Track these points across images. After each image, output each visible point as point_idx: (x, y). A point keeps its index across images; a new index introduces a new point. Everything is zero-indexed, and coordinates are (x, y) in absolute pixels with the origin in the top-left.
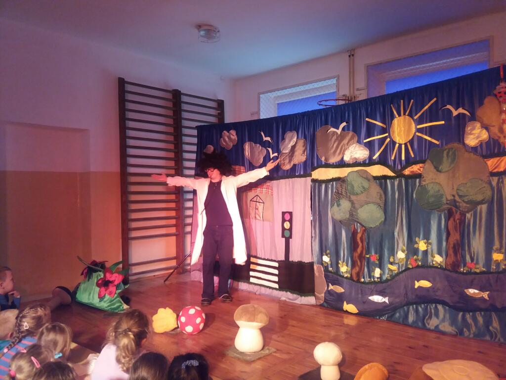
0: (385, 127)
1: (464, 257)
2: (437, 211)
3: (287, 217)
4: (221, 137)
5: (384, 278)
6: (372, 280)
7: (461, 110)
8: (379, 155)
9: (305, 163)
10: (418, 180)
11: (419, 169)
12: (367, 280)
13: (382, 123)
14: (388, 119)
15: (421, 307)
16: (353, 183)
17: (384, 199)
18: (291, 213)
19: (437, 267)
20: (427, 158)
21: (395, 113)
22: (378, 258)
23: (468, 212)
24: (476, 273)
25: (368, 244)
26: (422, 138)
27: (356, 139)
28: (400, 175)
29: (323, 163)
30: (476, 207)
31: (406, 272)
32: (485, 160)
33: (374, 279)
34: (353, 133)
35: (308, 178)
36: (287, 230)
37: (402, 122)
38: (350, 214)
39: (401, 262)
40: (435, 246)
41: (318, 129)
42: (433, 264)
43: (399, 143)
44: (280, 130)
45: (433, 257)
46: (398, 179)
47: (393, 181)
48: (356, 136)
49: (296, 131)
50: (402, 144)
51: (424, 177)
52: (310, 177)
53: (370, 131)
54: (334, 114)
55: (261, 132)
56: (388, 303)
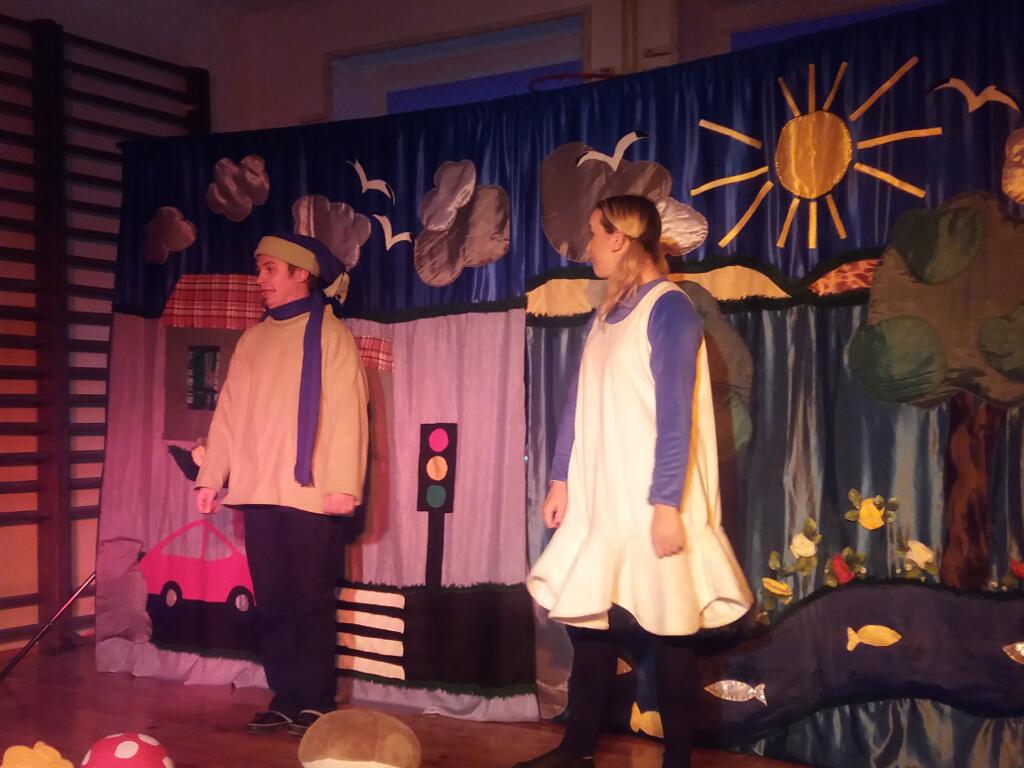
0: (757, 145)
1: (999, 547)
2: (917, 405)
3: (439, 441)
4: (211, 179)
7: (991, 94)
8: (739, 236)
9: (506, 263)
10: (857, 311)
11: (859, 276)
13: (750, 136)
14: (767, 124)
15: (866, 710)
17: (750, 372)
18: (451, 429)
19: (916, 582)
20: (889, 240)
21: (790, 101)
23: (1012, 404)
26: (873, 179)
27: (668, 184)
28: (801, 294)
29: (564, 264)
31: (819, 601)
34: (658, 165)
35: (514, 311)
36: (437, 483)
37: (811, 132)
39: (803, 569)
40: (907, 516)
41: (548, 152)
42: (904, 570)
43: (799, 197)
44: (421, 157)
45: (906, 549)
46: (795, 308)
47: (779, 312)
48: (669, 177)
49: (474, 161)
50: (809, 201)
51: (875, 301)
52: (523, 309)
53: (712, 163)
54: (597, 108)
55: (354, 163)
56: (765, 702)
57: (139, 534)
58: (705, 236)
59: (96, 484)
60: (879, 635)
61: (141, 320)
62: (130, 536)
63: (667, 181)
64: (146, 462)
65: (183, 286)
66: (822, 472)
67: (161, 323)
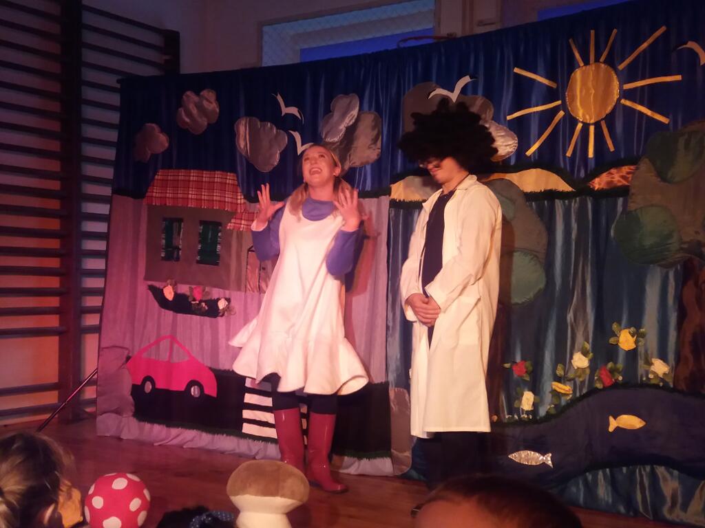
0: (554, 86)
2: (660, 266)
4: (179, 105)
5: (542, 412)
6: (516, 417)
8: (540, 148)
9: (378, 165)
10: (620, 201)
11: (623, 177)
12: (505, 417)
13: (549, 79)
14: (561, 71)
15: (621, 471)
17: (545, 241)
19: (656, 386)
20: (644, 152)
21: (577, 55)
22: (530, 368)
25: (508, 340)
26: (634, 110)
27: (491, 113)
28: (582, 189)
31: (590, 399)
33: (519, 415)
34: (484, 99)
35: (383, 198)
37: (591, 77)
39: (580, 377)
40: (652, 341)
41: (409, 88)
42: (649, 379)
43: (582, 122)
44: (322, 91)
45: (651, 364)
46: (578, 199)
47: (567, 201)
48: (492, 106)
49: (357, 94)
50: (589, 124)
51: (633, 194)
52: (388, 196)
53: (522, 97)
54: (443, 59)
55: (277, 95)
56: (551, 465)
57: (127, 344)
58: (516, 148)
59: (99, 310)
60: (631, 422)
61: (131, 200)
62: (121, 345)
63: (490, 110)
64: (133, 296)
65: (159, 177)
66: (594, 311)
67: (145, 202)
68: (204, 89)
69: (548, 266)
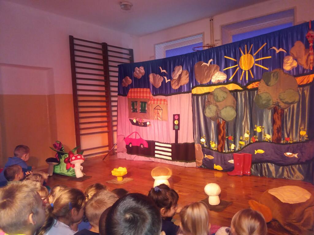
0: (236, 60)
1: (283, 135)
2: (267, 109)
3: (176, 117)
4: (134, 71)
5: (237, 149)
6: (230, 151)
7: (281, 50)
8: (233, 78)
9: (188, 84)
10: (256, 91)
11: (256, 85)
12: (227, 151)
13: (234, 59)
14: (238, 57)
16: (217, 95)
17: (236, 103)
18: (179, 115)
19: (267, 142)
20: (262, 78)
21: (242, 52)
22: (233, 138)
23: (286, 108)
24: (290, 143)
25: (227, 130)
26: (258, 67)
27: (219, 69)
28: (245, 88)
29: (199, 84)
30: (291, 105)
31: (250, 145)
32: (295, 78)
33: (231, 150)
34: (217, 65)
35: (190, 93)
36: (176, 125)
37: (246, 58)
38: (216, 113)
39: (247, 140)
40: (266, 129)
41: (196, 63)
42: (265, 140)
43: (244, 70)
44: (172, 65)
45: (265, 136)
46: (244, 91)
47: (241, 92)
48: (219, 67)
49: (181, 65)
50: (246, 71)
51: (259, 90)
53: (227, 64)
54: (205, 54)
55: (160, 67)
57: (124, 134)
59: (116, 126)
61: (124, 97)
62: (122, 135)
65: (130, 91)
67: (127, 97)
68: (140, 66)
69: (237, 110)
